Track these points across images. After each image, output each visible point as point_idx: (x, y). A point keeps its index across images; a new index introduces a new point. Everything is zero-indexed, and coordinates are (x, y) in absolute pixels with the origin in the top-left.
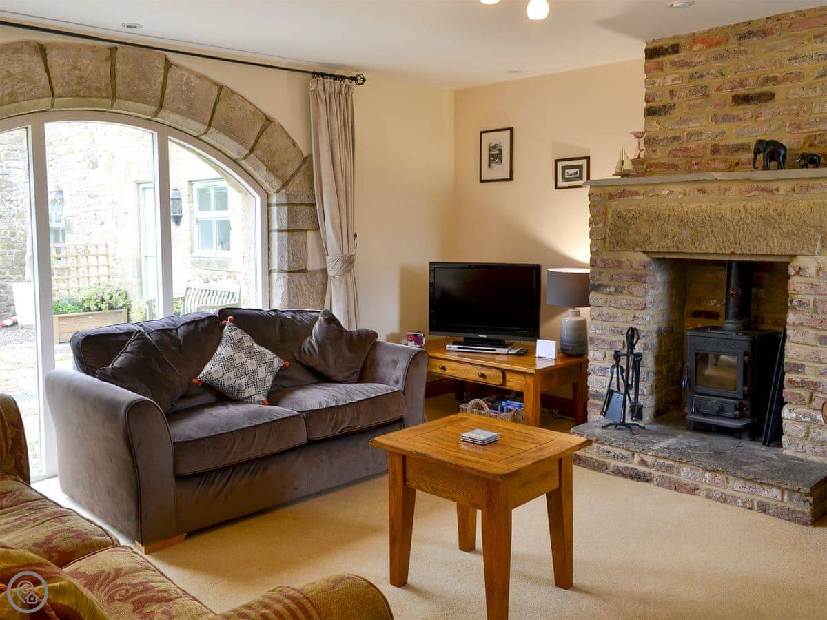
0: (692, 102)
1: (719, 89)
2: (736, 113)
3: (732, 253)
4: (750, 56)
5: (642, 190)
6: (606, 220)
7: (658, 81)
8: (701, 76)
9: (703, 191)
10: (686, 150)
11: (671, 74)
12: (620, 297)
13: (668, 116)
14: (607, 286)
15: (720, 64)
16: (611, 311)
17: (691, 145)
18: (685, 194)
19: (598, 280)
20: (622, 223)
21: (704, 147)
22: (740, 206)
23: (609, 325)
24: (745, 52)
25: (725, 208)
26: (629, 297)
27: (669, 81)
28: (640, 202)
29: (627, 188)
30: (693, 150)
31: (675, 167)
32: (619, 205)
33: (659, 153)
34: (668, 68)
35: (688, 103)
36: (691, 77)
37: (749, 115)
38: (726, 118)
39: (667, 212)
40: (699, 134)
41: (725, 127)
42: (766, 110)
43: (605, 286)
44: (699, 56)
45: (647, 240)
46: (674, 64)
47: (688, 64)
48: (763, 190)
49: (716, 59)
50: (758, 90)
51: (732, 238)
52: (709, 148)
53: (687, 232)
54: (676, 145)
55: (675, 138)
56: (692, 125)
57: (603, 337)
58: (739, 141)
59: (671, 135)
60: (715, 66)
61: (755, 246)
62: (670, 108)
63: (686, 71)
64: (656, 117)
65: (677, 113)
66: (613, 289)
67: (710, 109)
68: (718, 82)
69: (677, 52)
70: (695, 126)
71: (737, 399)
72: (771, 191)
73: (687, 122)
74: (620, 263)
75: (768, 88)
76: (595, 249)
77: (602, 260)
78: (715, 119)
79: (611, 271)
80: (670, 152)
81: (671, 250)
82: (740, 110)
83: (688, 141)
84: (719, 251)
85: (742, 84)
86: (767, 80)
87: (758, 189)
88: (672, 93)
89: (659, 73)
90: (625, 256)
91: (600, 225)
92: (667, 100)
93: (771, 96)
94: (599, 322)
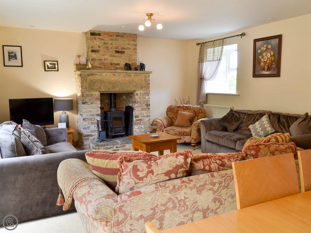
0: (105, 50)
1: (111, 48)
2: (116, 55)
3: (123, 91)
4: (119, 41)
5: (98, 74)
6: (87, 82)
7: (95, 42)
8: (107, 44)
9: (114, 75)
10: (104, 63)
11: (99, 41)
12: (92, 105)
13: (98, 53)
14: (88, 102)
15: (111, 42)
16: (90, 109)
17: (105, 62)
18: (110, 76)
19: (85, 101)
20: (92, 83)
21: (108, 63)
22: (124, 79)
23: (89, 114)
24: (118, 40)
25: (120, 79)
26: (96, 105)
27: (98, 43)
28: (97, 77)
29: (94, 73)
30: (106, 64)
31: (101, 68)
32: (91, 78)
33: (96, 63)
34: (97, 39)
35: (104, 50)
36: (104, 43)
37: (119, 56)
38: (114, 56)
39: (105, 80)
40: (107, 59)
41: (113, 58)
42: (123, 56)
43: (87, 102)
44: (106, 38)
45: (100, 87)
46: (99, 38)
47: (104, 40)
48: (128, 75)
49: (111, 40)
50: (121, 50)
51: (122, 87)
52: (109, 63)
53: (111, 86)
54: (101, 62)
55: (101, 60)
56: (105, 56)
57: (88, 118)
58: (117, 62)
59: (99, 59)
60: (110, 42)
61: (128, 89)
62: (99, 51)
63: (103, 42)
64: (95, 53)
65: (101, 52)
66: (90, 103)
67: (109, 53)
68: (111, 46)
69: (100, 36)
70: (106, 57)
71: (122, 127)
72: (130, 76)
73: (104, 55)
74: (92, 95)
75: (123, 50)
76: (83, 91)
77: (86, 95)
78: (111, 56)
79: (89, 98)
80: (99, 63)
81: (107, 91)
82: (117, 55)
83: (104, 61)
84: (120, 90)
85: (117, 48)
86: (123, 48)
87: (127, 75)
88: (99, 47)
89: (95, 40)
90: (94, 93)
91: (85, 84)
92: (97, 48)
93: (124, 52)
94: (85, 113)
